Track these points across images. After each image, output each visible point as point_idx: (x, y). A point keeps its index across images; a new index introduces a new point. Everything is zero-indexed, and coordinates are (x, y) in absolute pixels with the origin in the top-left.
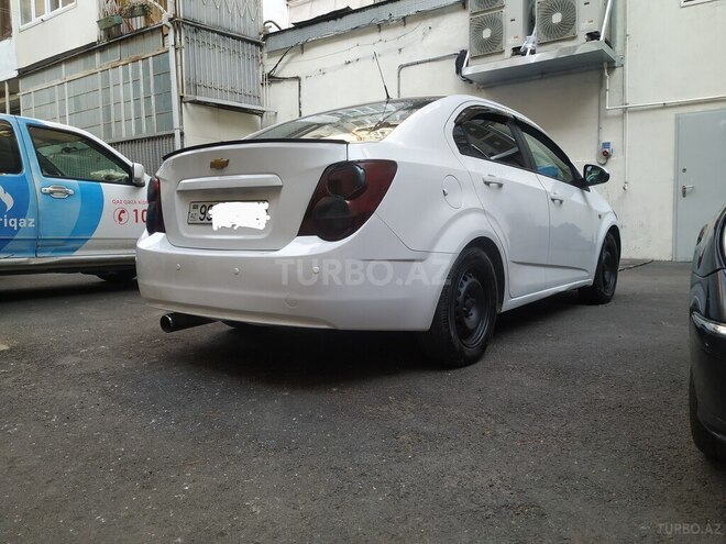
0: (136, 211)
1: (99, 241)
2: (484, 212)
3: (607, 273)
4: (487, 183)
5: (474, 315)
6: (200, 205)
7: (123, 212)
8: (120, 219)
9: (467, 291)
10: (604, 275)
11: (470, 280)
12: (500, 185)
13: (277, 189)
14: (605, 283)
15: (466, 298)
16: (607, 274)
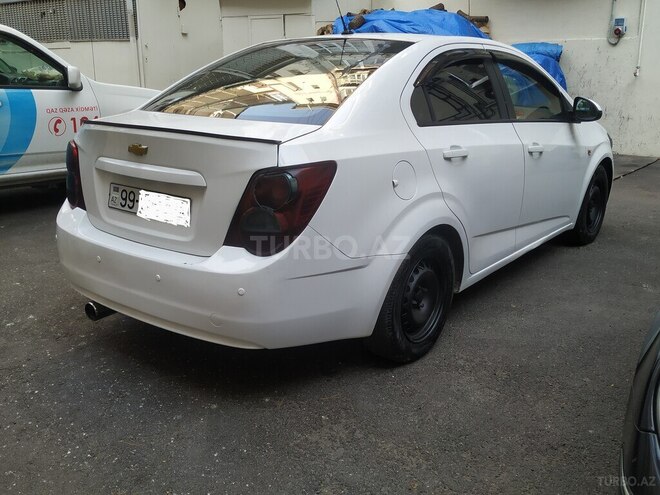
0: (74, 119)
1: (35, 156)
2: (442, 195)
3: (593, 210)
4: (448, 159)
5: (425, 305)
6: (121, 188)
7: (59, 121)
8: (56, 130)
9: (419, 282)
10: (589, 212)
11: (421, 272)
12: (465, 157)
13: (201, 190)
14: (589, 222)
15: (416, 289)
16: (592, 213)
